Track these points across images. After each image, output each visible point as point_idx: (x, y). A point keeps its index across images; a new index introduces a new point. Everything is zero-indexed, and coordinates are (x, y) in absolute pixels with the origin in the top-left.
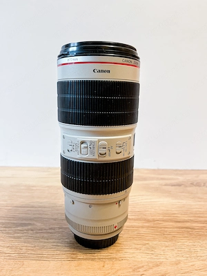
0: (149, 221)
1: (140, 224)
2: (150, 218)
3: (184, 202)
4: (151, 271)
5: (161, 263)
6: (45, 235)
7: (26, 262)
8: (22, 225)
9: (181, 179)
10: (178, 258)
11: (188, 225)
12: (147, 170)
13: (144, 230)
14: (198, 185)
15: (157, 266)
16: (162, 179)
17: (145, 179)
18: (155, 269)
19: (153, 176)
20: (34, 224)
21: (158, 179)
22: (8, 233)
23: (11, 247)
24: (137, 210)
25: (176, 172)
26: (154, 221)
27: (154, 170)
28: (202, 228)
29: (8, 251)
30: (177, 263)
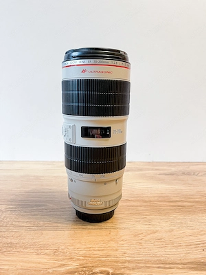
0: (146, 202)
1: (139, 204)
2: (147, 199)
3: (176, 187)
4: (149, 237)
5: (157, 231)
6: (58, 213)
7: (44, 232)
8: (36, 206)
9: (173, 169)
10: (172, 228)
11: (179, 204)
12: (144, 162)
13: (142, 208)
14: (189, 174)
15: (154, 233)
16: (156, 170)
17: (141, 170)
18: (152, 235)
19: (148, 167)
20: (46, 205)
21: (152, 169)
22: (26, 212)
23: (30, 222)
24: (135, 194)
25: (170, 164)
26: (150, 201)
27: (149, 162)
28: (191, 206)
29: (28, 225)
30: (171, 231)
